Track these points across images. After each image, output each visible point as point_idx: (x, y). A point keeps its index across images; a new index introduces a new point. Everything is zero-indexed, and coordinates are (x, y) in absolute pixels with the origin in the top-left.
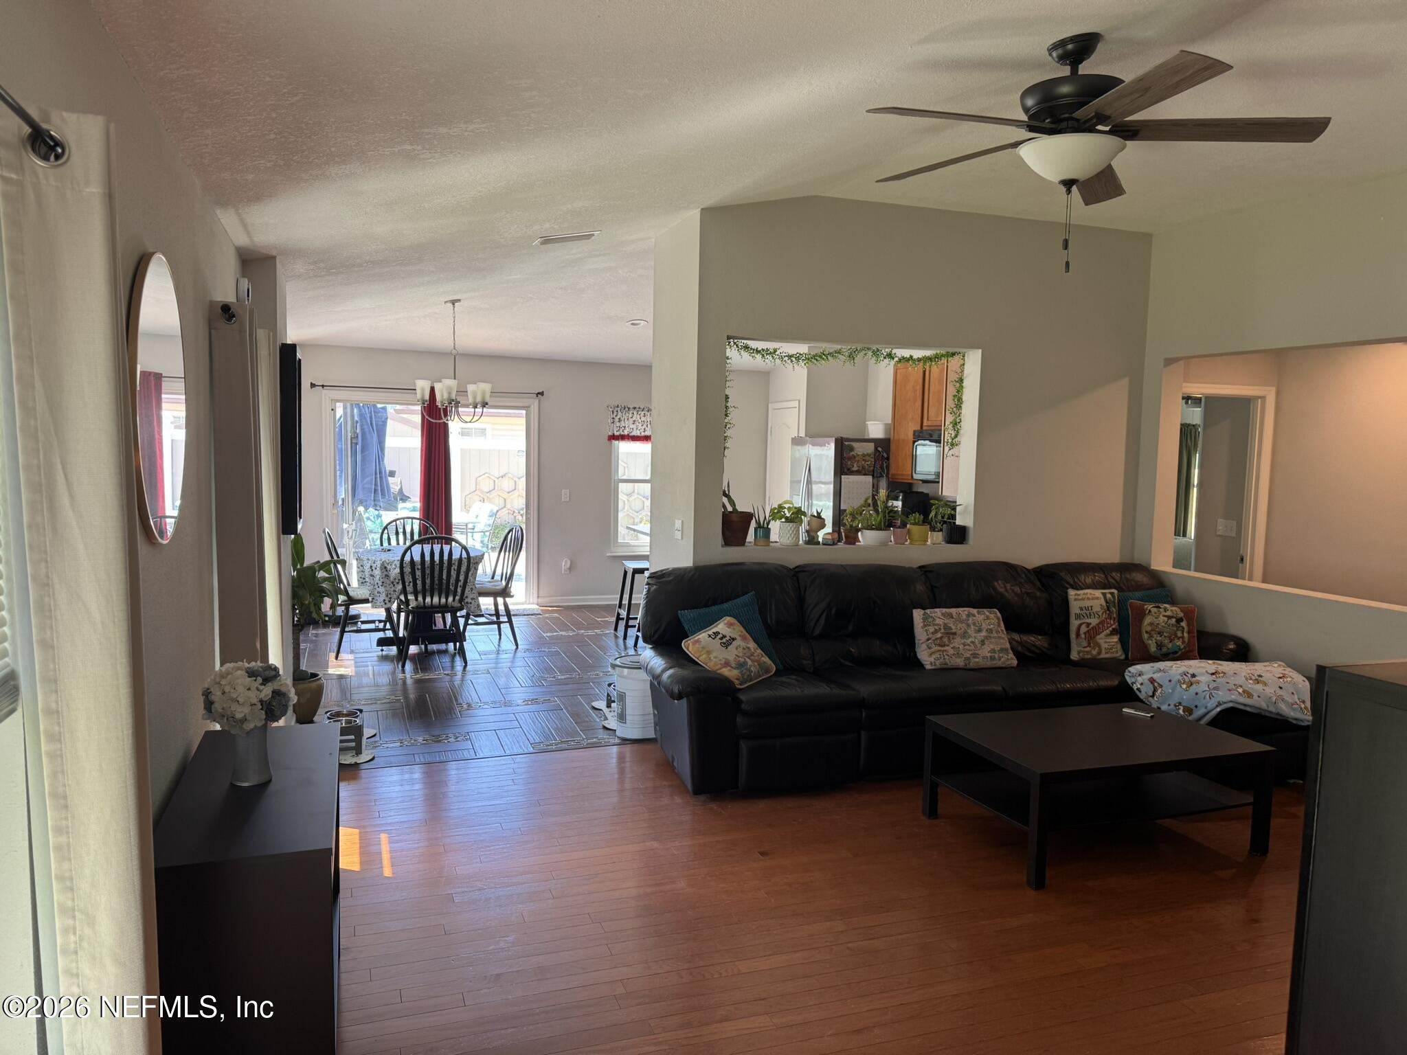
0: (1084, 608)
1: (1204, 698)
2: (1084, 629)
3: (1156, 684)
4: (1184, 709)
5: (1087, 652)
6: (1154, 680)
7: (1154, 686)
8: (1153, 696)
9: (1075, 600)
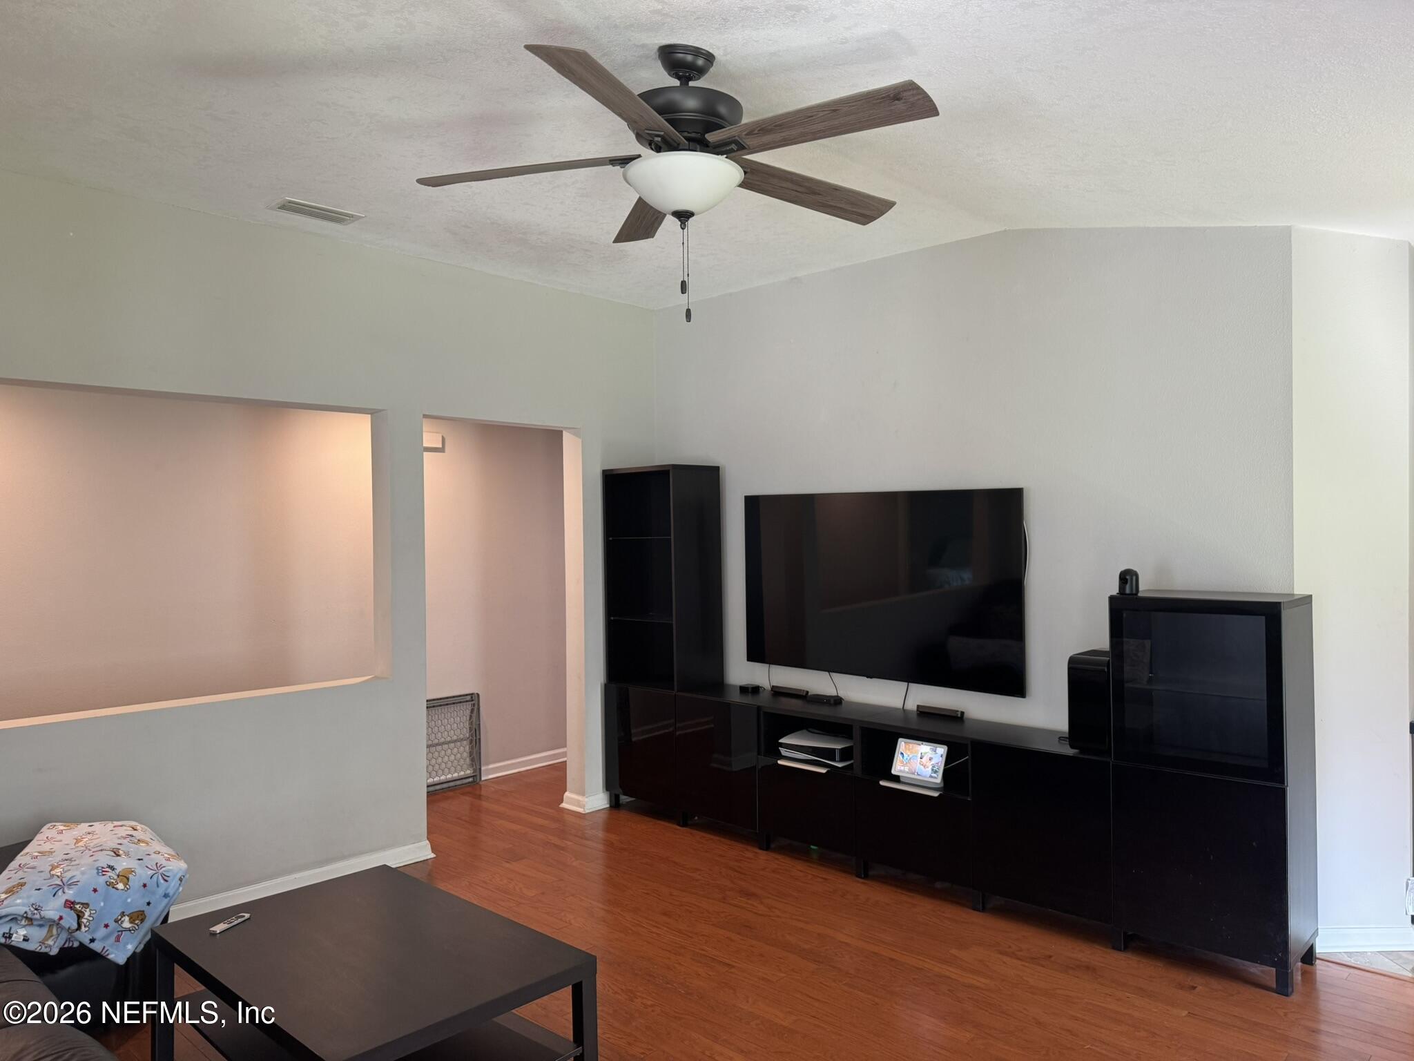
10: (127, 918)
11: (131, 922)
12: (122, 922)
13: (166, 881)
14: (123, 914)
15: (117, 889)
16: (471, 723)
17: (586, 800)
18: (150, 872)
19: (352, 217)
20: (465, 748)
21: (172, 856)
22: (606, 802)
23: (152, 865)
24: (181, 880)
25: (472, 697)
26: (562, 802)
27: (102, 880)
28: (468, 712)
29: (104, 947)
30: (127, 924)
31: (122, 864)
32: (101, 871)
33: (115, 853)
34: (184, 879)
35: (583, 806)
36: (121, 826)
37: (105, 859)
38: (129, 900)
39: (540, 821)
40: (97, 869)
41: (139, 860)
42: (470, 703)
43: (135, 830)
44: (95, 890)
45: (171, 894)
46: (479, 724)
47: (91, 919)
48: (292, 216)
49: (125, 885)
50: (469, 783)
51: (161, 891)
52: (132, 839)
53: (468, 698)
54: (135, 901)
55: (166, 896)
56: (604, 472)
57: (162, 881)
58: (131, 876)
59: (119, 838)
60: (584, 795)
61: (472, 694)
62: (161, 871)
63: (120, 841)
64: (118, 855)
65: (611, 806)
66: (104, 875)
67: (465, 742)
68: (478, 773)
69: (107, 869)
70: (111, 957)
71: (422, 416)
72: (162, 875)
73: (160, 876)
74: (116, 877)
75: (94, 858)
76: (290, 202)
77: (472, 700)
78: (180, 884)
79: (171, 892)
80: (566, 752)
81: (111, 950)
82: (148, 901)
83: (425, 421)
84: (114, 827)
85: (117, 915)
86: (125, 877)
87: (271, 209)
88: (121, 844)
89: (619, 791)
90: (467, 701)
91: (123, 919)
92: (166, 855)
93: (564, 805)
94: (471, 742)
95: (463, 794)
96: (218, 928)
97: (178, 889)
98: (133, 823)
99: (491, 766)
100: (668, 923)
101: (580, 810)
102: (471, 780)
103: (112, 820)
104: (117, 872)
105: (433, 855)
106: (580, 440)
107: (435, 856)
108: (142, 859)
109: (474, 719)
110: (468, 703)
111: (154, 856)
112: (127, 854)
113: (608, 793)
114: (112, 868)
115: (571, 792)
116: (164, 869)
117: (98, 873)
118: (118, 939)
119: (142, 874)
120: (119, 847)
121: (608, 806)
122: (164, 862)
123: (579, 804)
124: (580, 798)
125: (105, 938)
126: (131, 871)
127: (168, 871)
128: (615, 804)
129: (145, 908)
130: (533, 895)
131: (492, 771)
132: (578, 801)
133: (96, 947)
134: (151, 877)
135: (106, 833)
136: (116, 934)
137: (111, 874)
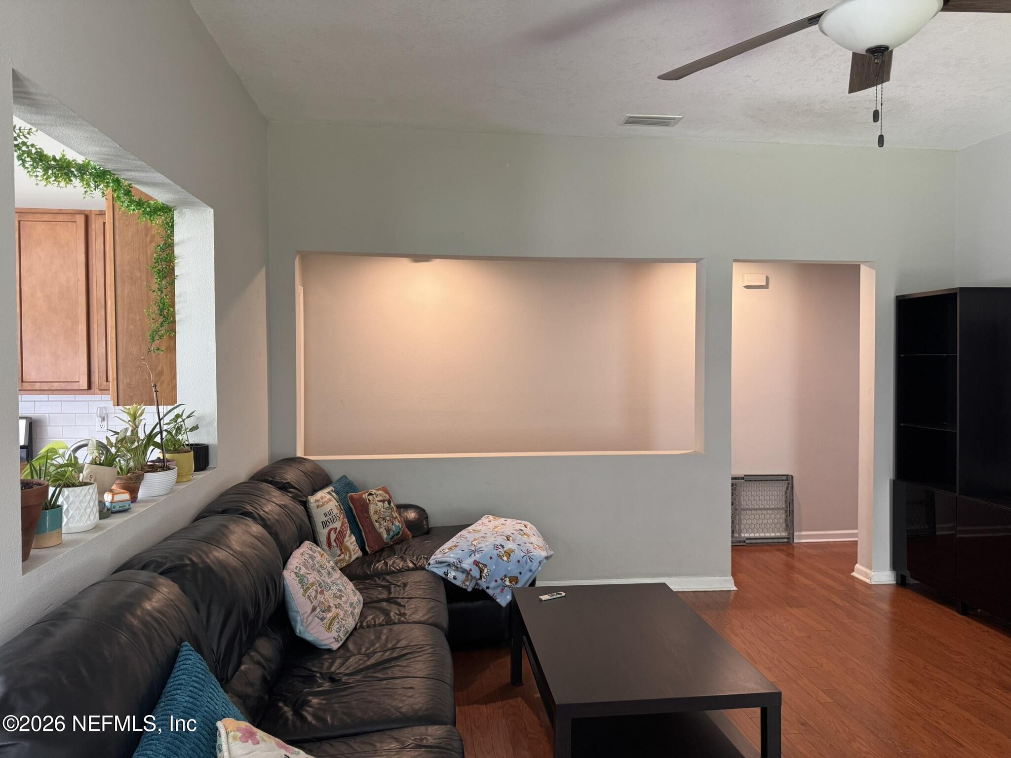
0: (327, 514)
1: (526, 563)
2: (333, 536)
3: (480, 565)
4: (510, 580)
5: (342, 560)
6: (478, 563)
7: (479, 567)
8: (481, 578)
9: (318, 507)
10: (508, 579)
11: (510, 582)
12: (505, 581)
13: (531, 561)
14: (505, 576)
15: (503, 560)
16: (786, 497)
17: (873, 573)
18: (523, 554)
19: (675, 119)
20: (781, 516)
21: (540, 547)
22: (893, 580)
23: (525, 549)
24: (540, 563)
25: (787, 478)
26: (853, 572)
27: (496, 552)
28: (784, 489)
29: (494, 594)
30: (507, 583)
31: (509, 545)
32: (496, 547)
33: (507, 538)
34: (542, 563)
35: (870, 579)
36: (520, 523)
37: (500, 540)
38: (509, 568)
39: (829, 582)
40: (494, 546)
41: (519, 545)
42: (786, 482)
43: (526, 527)
44: (491, 558)
45: (533, 571)
46: (793, 500)
47: (487, 574)
48: (634, 127)
49: (508, 558)
50: (784, 542)
51: (527, 567)
52: (521, 532)
53: (784, 478)
54: (513, 570)
55: (530, 571)
56: (897, 297)
57: (529, 561)
58: (511, 554)
59: (514, 530)
60: (871, 570)
61: (788, 475)
62: (529, 555)
63: (513, 532)
64: (508, 540)
65: (897, 583)
66: (497, 550)
67: (781, 511)
68: (791, 536)
69: (500, 547)
70: (498, 600)
71: (732, 261)
72: (530, 558)
73: (528, 558)
74: (503, 553)
75: (495, 539)
76: (630, 117)
77: (788, 480)
78: (539, 566)
79: (533, 568)
80: (857, 534)
81: (498, 597)
82: (520, 571)
83: (735, 265)
84: (516, 523)
85: (502, 575)
86: (508, 554)
87: (621, 125)
88: (513, 534)
89: (907, 573)
90: (783, 480)
91: (505, 579)
92: (536, 546)
93: (854, 574)
94: (786, 512)
95: (778, 550)
96: (544, 597)
97: (538, 568)
98: (527, 523)
99: (804, 533)
100: (911, 690)
101: (868, 581)
102: (786, 540)
103: (517, 519)
104: (505, 549)
105: (735, 588)
106: (875, 272)
107: (737, 589)
108: (520, 545)
109: (788, 494)
110: (784, 482)
111: (528, 545)
112: (514, 540)
113: (895, 572)
114: (503, 547)
115: (861, 565)
116: (531, 554)
117: (494, 548)
118: (502, 591)
119: (518, 554)
120: (511, 535)
121: (895, 582)
122: (532, 549)
123: (866, 575)
124: (868, 571)
125: (495, 588)
126: (512, 551)
127: (533, 555)
128: (901, 582)
129: (518, 575)
130: (800, 636)
131: (803, 537)
132: (866, 573)
133: (490, 592)
134: (523, 557)
135: (509, 525)
136: (501, 587)
137: (501, 550)
